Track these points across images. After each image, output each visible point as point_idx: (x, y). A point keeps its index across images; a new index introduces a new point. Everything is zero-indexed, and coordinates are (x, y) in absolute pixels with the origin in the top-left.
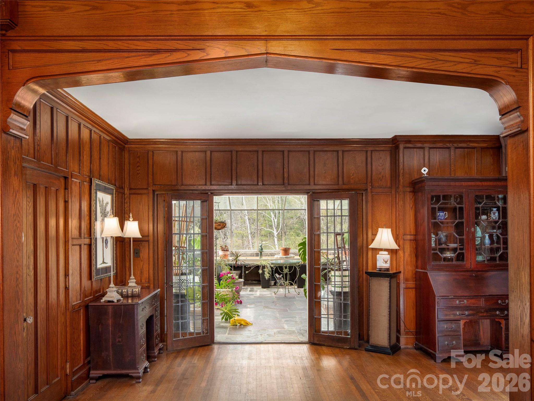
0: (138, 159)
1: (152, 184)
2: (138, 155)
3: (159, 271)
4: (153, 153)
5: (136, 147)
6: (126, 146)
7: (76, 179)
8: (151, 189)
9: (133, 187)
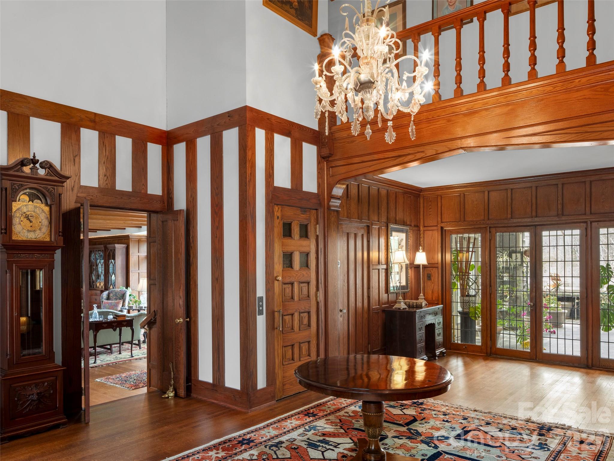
0: (430, 203)
1: (440, 222)
2: (430, 200)
3: (447, 292)
4: (441, 197)
5: (429, 194)
6: (421, 193)
7: (375, 226)
8: (439, 226)
9: (426, 225)
